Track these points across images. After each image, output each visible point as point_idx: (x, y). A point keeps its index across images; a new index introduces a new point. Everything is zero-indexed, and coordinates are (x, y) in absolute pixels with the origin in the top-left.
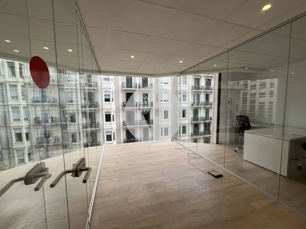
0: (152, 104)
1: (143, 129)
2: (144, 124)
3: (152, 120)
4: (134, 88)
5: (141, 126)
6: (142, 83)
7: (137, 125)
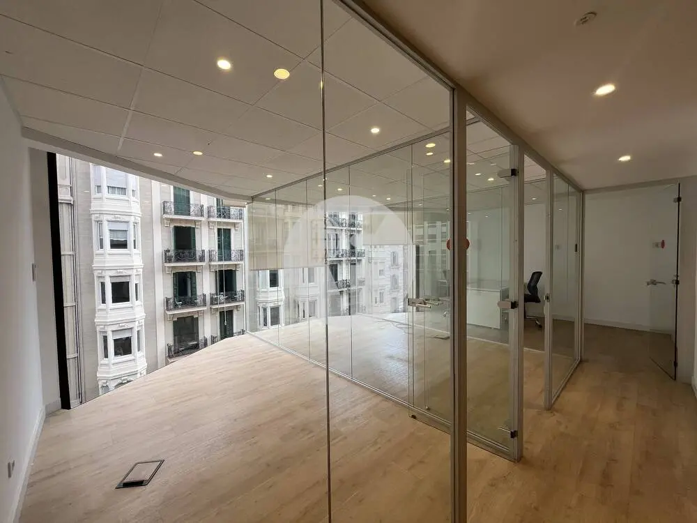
0: (241, 255)
1: (218, 315)
2: (222, 303)
3: (242, 291)
4: (196, 215)
5: (214, 307)
6: (216, 205)
7: (204, 305)
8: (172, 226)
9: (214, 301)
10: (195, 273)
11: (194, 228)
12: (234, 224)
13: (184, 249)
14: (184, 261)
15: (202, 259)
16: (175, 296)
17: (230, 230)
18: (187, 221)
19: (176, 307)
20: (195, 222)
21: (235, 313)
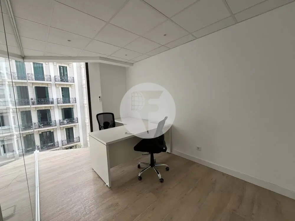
0: (76, 100)
1: (65, 130)
2: (66, 124)
3: (77, 118)
4: (47, 81)
5: (61, 126)
6: (59, 75)
7: (56, 126)
8: (34, 86)
9: (61, 123)
10: (50, 110)
11: (47, 87)
12: (71, 85)
13: (41, 98)
14: (41, 104)
15: (52, 103)
16: (39, 122)
17: (68, 88)
18: (42, 84)
19: (39, 127)
20: (47, 84)
21: (74, 129)
